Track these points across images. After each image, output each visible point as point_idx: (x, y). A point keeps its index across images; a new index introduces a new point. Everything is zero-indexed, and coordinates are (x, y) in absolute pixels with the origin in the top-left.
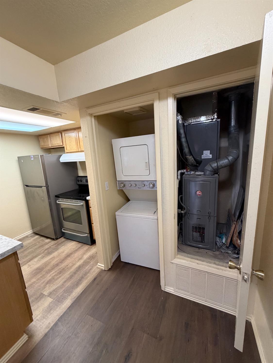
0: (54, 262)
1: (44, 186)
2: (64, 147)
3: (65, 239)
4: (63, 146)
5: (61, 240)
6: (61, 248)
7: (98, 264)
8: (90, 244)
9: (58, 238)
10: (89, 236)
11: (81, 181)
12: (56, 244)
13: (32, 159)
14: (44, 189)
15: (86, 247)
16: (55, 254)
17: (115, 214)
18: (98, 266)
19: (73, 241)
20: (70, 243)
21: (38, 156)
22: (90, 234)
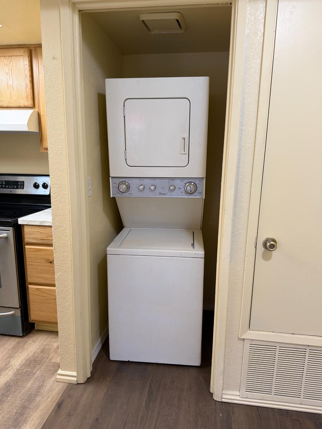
7: (60, 371)
8: (21, 335)
10: (18, 313)
17: (106, 251)
18: (58, 377)
22: (21, 308)
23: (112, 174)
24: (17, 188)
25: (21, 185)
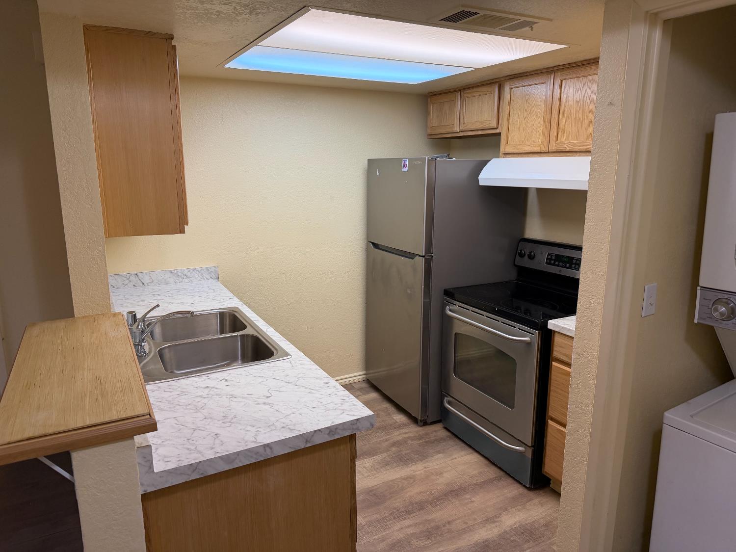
0: (414, 492)
1: (420, 256)
2: (499, 134)
3: (448, 434)
4: (497, 131)
5: (435, 431)
6: (436, 457)
8: (527, 485)
9: (429, 421)
10: (529, 454)
11: (531, 257)
12: (420, 438)
13: (405, 170)
14: (420, 262)
15: (512, 490)
16: (418, 469)
17: (662, 417)
19: (471, 451)
20: (463, 453)
21: (421, 163)
22: (533, 448)
23: (702, 282)
24: (570, 268)
25: (576, 264)
